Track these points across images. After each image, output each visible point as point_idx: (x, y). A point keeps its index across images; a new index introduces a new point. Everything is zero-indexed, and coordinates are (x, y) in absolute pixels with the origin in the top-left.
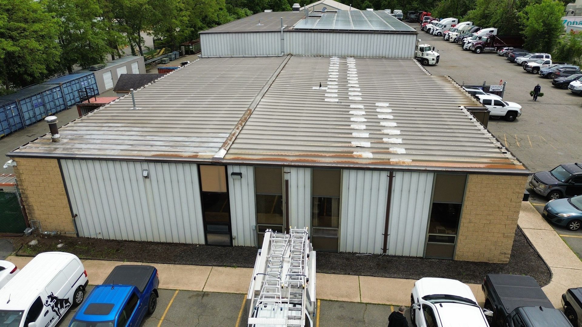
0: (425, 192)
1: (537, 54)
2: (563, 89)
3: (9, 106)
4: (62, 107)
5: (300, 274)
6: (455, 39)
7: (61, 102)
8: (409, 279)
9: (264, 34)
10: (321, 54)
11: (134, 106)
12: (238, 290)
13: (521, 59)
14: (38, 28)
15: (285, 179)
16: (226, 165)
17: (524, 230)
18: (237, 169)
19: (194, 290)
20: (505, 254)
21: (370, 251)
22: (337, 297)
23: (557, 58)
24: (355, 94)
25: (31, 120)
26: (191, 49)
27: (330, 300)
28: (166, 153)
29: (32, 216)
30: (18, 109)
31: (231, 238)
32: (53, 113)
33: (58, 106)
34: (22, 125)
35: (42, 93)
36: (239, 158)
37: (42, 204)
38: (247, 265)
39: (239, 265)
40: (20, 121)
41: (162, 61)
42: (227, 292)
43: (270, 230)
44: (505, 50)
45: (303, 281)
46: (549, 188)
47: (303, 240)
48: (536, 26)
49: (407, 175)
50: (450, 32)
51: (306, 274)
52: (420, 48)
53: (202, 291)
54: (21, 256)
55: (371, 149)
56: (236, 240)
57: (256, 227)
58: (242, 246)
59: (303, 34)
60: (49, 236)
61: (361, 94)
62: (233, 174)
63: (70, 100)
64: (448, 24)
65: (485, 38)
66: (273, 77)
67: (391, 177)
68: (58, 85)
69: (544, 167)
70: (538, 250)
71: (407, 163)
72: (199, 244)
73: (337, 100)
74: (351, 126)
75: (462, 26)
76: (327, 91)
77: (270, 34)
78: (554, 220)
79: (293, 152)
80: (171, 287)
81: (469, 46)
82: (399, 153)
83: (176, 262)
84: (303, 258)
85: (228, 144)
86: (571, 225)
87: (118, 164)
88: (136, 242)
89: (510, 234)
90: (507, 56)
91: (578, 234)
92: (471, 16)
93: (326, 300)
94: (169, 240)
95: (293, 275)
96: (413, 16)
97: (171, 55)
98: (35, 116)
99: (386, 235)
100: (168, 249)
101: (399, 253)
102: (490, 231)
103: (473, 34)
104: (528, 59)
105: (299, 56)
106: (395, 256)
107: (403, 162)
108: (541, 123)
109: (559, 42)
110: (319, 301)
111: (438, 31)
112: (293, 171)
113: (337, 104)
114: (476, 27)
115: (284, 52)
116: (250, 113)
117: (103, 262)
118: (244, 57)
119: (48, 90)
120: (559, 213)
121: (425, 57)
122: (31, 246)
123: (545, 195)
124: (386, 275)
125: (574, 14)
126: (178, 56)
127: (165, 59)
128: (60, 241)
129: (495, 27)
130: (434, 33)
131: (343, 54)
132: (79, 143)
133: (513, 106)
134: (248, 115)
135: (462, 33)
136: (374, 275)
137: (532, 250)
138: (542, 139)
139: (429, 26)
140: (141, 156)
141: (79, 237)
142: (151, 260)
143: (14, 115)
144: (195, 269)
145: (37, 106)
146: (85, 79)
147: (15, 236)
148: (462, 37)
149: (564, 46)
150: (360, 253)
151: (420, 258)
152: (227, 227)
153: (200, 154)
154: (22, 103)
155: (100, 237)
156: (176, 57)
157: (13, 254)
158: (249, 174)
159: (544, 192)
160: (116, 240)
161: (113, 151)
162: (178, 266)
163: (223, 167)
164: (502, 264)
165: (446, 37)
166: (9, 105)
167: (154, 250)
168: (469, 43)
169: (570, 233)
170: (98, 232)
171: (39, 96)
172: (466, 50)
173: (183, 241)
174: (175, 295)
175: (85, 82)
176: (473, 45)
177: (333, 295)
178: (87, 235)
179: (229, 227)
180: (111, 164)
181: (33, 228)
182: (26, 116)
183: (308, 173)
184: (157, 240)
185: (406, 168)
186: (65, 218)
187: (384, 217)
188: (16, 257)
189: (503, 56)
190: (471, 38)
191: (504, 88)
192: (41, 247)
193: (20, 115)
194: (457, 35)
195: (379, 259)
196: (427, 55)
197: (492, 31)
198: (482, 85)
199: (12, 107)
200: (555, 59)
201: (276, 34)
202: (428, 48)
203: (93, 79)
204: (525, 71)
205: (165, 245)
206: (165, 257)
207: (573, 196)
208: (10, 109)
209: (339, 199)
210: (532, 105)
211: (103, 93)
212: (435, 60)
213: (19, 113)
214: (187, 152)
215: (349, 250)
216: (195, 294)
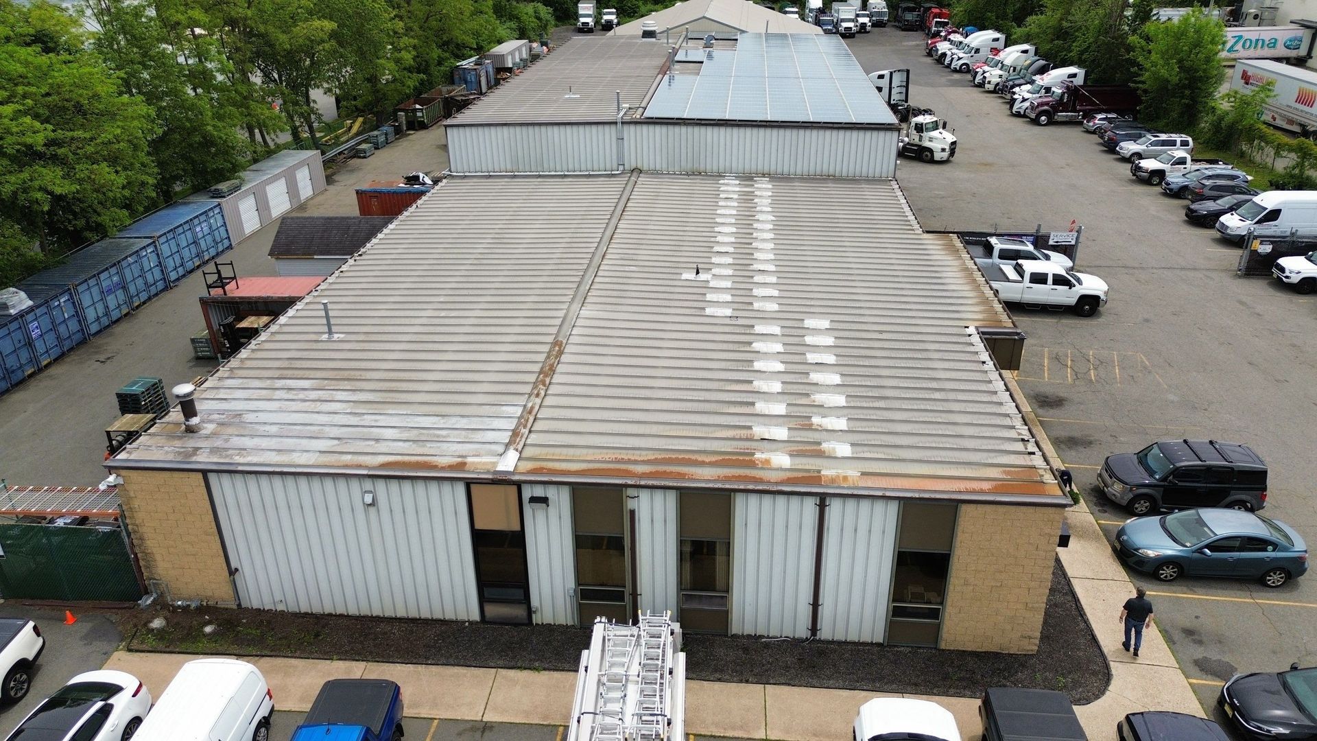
0: (884, 532)
1: (1163, 137)
2: (1206, 227)
3: (56, 299)
4: (160, 285)
5: (656, 712)
6: (998, 84)
7: (158, 275)
8: (855, 689)
9: (581, 128)
10: (702, 168)
11: (330, 332)
12: (546, 717)
13: (1129, 147)
14: (110, 137)
15: (629, 508)
16: (519, 485)
17: (1075, 582)
18: (539, 492)
19: (466, 718)
20: (1030, 638)
21: (788, 632)
22: (725, 729)
23: (1208, 143)
24: (767, 298)
25: (100, 323)
26: (420, 117)
27: (711, 736)
28: (406, 458)
29: (151, 572)
30: (74, 303)
31: (530, 612)
32: (142, 301)
33: (151, 286)
34: (83, 334)
35: (119, 262)
36: (543, 468)
37: (171, 550)
38: (560, 665)
39: (547, 666)
40: (79, 328)
41: (358, 151)
42: (527, 722)
43: (604, 619)
44: (1099, 120)
45: (661, 726)
46: (1131, 490)
47: (662, 640)
48: (1164, 72)
49: (851, 504)
50: (986, 68)
51: (668, 713)
52: (916, 124)
53: (482, 721)
54: (137, 651)
55: (787, 444)
56: (539, 614)
57: (575, 591)
58: (550, 624)
59: (664, 128)
60: (186, 609)
61: (776, 293)
62: (533, 500)
63: (175, 268)
64: (984, 46)
65: (1058, 91)
66: (602, 245)
67: (822, 507)
68: (150, 241)
69: (1135, 433)
70: (1094, 626)
71: (851, 482)
72: (468, 621)
73: (728, 312)
74: (754, 382)
75: (1013, 55)
76: (712, 284)
77: (594, 128)
78: (1131, 561)
79: (644, 453)
80: (424, 713)
81: (1024, 108)
82: (839, 454)
83: (427, 658)
84: (662, 677)
85: (522, 437)
86: (1161, 572)
87: (316, 483)
88: (351, 616)
89: (1037, 605)
90: (1102, 137)
91: (1174, 588)
92: (1034, 29)
93: (705, 736)
94: (413, 614)
95: (645, 715)
96: (909, 17)
97: (377, 136)
98: (107, 313)
99: (815, 605)
100: (412, 632)
101: (839, 636)
102: (1001, 599)
103: (1034, 78)
104: (1144, 147)
105: (655, 173)
106: (833, 642)
107: (845, 478)
108: (1147, 321)
109: (1213, 108)
110: (692, 737)
111: (961, 62)
112: (644, 496)
113: (728, 321)
114: (1042, 62)
115: (624, 165)
116: (558, 348)
117: (293, 661)
118: (540, 176)
119: (130, 256)
120: (1140, 549)
121: (927, 144)
122: (153, 630)
123: (1124, 502)
124: (814, 682)
125: (1258, 20)
126: (391, 138)
127: (364, 146)
128: (207, 617)
129: (1080, 66)
130: (952, 66)
131: (747, 169)
132: (238, 436)
133: (1092, 284)
134: (556, 358)
135: (1011, 71)
136: (793, 683)
137: (1082, 625)
138: (1142, 362)
139: (943, 47)
140: (359, 466)
141: (241, 608)
142: (383, 657)
143: (66, 317)
144: (465, 675)
145: (110, 291)
146: (203, 218)
147: (119, 609)
148: (1011, 83)
149: (1221, 119)
150: (768, 637)
151: (878, 645)
152: (521, 591)
153: (469, 460)
154: (80, 289)
155: (280, 607)
156: (387, 139)
157: (121, 647)
158: (561, 501)
159: (1122, 498)
160: (312, 614)
161: (305, 454)
162: (434, 669)
163: (515, 488)
164: (1025, 655)
165: (979, 79)
166: (56, 297)
167: (385, 633)
168: (1024, 100)
169: (1160, 587)
170: (277, 598)
171: (113, 270)
172: (1018, 115)
173: (438, 615)
174: (432, 730)
175: (204, 225)
176: (1033, 107)
177: (717, 725)
178: (256, 604)
179: (525, 592)
180: (303, 482)
181: (155, 595)
182: (91, 315)
183: (672, 499)
184: (389, 613)
185: (849, 492)
186: (216, 575)
187: (811, 570)
188: (128, 653)
189: (1094, 132)
190: (1028, 87)
191: (1077, 238)
192: (172, 632)
193: (78, 316)
194: (1000, 76)
195: (803, 648)
196: (931, 139)
197: (1074, 75)
198: (1033, 231)
199: (62, 300)
200: (1204, 143)
201: (607, 128)
202: (930, 126)
203: (219, 217)
204: (1135, 177)
205: (406, 623)
206: (407, 648)
207: (1171, 511)
208: (59, 305)
209: (729, 543)
210: (1136, 271)
211: (239, 243)
212: (947, 150)
213: (77, 312)
214: (445, 454)
215: (749, 630)
216: (468, 726)
